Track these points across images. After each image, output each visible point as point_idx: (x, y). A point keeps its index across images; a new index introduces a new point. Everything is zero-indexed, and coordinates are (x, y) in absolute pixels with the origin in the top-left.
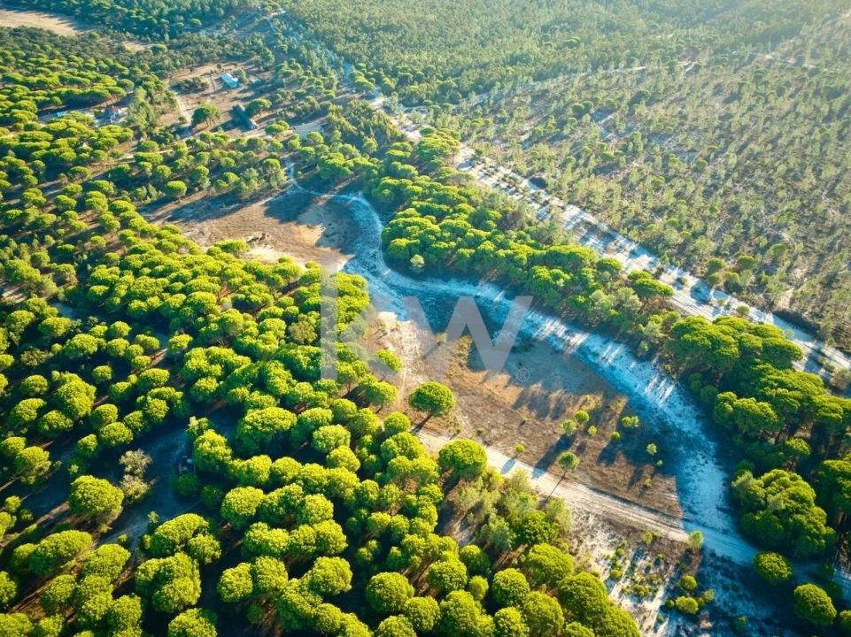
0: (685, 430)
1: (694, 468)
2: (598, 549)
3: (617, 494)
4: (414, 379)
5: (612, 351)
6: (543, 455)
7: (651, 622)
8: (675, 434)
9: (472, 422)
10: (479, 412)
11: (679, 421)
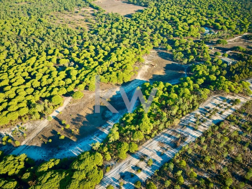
1: (42, 153)
3: (41, 132)
4: (92, 96)
6: (59, 118)
7: (7, 133)
10: (77, 107)
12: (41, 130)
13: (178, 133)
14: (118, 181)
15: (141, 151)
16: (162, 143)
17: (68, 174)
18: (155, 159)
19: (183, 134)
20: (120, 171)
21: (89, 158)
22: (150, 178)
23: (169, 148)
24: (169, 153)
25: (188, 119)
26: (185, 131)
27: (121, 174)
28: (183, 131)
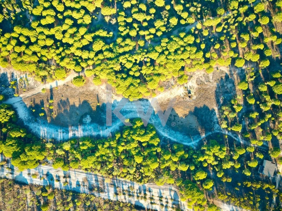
0: (32, 124)
2: (31, 81)
3: (35, 95)
4: (93, 87)
5: (61, 136)
6: (53, 92)
7: (17, 76)
8: (33, 121)
9: (71, 87)
10: (73, 91)
11: (35, 126)
12: (36, 93)
13: (104, 184)
14: (43, 174)
15: (70, 172)
16: (87, 180)
17: (20, 151)
18: (72, 184)
19: (105, 188)
20: (49, 171)
21: (36, 152)
22: (59, 189)
23: (86, 186)
24: (83, 189)
25: (124, 183)
26: (110, 188)
27: (48, 172)
28: (108, 187)
